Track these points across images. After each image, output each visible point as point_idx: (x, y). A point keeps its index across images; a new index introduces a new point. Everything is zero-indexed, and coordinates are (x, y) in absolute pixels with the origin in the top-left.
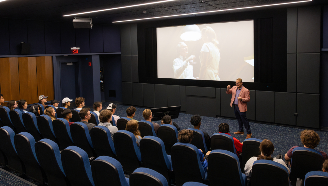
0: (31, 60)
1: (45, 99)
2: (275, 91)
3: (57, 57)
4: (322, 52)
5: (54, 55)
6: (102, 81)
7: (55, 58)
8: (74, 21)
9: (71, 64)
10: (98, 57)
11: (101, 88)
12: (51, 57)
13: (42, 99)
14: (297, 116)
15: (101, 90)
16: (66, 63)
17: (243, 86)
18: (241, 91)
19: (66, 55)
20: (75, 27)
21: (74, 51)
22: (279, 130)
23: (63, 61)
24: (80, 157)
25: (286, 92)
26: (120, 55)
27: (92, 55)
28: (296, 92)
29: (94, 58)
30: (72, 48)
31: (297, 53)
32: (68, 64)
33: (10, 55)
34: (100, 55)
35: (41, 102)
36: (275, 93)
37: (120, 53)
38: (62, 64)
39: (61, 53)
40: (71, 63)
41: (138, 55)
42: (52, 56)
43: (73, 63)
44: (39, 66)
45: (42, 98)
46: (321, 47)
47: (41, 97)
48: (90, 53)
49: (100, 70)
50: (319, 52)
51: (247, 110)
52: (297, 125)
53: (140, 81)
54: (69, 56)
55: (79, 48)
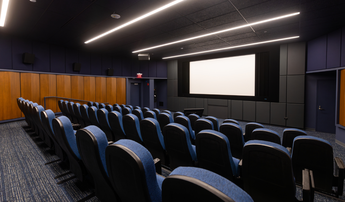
0: (114, 80)
2: (270, 102)
3: (129, 78)
4: (306, 75)
5: (127, 77)
6: (155, 96)
7: (127, 80)
8: (139, 55)
9: (137, 84)
10: (153, 81)
11: (154, 100)
12: (125, 79)
14: (286, 119)
15: (154, 101)
19: (134, 78)
20: (139, 59)
22: (273, 128)
23: (132, 82)
24: (134, 119)
25: (279, 102)
26: (167, 79)
27: (149, 79)
28: (286, 103)
29: (150, 81)
30: (137, 74)
31: (287, 75)
32: (135, 84)
33: (102, 75)
34: (154, 79)
36: (270, 103)
37: (167, 78)
38: (131, 83)
39: (131, 77)
40: (137, 83)
41: (178, 79)
43: (138, 83)
44: (118, 84)
46: (306, 70)
48: (148, 77)
49: (154, 89)
50: (304, 74)
52: (287, 126)
53: (178, 96)
54: (135, 78)
55: (142, 74)
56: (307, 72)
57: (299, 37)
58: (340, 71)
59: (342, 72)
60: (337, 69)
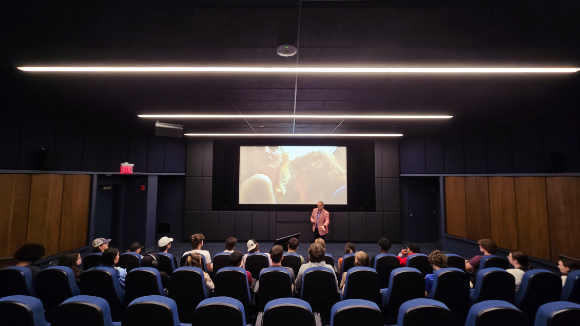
0: (56, 181)
1: (106, 243)
2: (367, 211)
3: (99, 175)
4: (401, 178)
5: (95, 173)
7: (95, 178)
9: (110, 188)
10: (156, 179)
12: (89, 176)
13: (101, 245)
16: (103, 187)
17: (324, 210)
18: (322, 214)
19: (109, 174)
21: (125, 168)
23: (103, 183)
25: (375, 211)
26: (184, 176)
27: (147, 176)
28: (383, 212)
29: (150, 180)
30: (122, 165)
31: (382, 177)
32: (105, 188)
34: (159, 176)
35: (100, 249)
36: (366, 213)
37: (184, 174)
39: (106, 171)
40: (110, 186)
41: (213, 177)
42: (92, 176)
43: (113, 187)
44: (68, 192)
45: (102, 243)
47: (98, 242)
48: (147, 172)
50: (398, 177)
51: (328, 232)
53: (213, 209)
54: (112, 175)
55: (133, 165)
56: (402, 175)
57: (402, 135)
58: (444, 177)
59: (446, 179)
60: (442, 176)
